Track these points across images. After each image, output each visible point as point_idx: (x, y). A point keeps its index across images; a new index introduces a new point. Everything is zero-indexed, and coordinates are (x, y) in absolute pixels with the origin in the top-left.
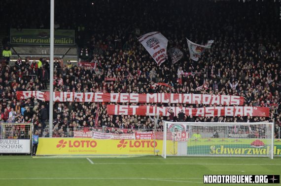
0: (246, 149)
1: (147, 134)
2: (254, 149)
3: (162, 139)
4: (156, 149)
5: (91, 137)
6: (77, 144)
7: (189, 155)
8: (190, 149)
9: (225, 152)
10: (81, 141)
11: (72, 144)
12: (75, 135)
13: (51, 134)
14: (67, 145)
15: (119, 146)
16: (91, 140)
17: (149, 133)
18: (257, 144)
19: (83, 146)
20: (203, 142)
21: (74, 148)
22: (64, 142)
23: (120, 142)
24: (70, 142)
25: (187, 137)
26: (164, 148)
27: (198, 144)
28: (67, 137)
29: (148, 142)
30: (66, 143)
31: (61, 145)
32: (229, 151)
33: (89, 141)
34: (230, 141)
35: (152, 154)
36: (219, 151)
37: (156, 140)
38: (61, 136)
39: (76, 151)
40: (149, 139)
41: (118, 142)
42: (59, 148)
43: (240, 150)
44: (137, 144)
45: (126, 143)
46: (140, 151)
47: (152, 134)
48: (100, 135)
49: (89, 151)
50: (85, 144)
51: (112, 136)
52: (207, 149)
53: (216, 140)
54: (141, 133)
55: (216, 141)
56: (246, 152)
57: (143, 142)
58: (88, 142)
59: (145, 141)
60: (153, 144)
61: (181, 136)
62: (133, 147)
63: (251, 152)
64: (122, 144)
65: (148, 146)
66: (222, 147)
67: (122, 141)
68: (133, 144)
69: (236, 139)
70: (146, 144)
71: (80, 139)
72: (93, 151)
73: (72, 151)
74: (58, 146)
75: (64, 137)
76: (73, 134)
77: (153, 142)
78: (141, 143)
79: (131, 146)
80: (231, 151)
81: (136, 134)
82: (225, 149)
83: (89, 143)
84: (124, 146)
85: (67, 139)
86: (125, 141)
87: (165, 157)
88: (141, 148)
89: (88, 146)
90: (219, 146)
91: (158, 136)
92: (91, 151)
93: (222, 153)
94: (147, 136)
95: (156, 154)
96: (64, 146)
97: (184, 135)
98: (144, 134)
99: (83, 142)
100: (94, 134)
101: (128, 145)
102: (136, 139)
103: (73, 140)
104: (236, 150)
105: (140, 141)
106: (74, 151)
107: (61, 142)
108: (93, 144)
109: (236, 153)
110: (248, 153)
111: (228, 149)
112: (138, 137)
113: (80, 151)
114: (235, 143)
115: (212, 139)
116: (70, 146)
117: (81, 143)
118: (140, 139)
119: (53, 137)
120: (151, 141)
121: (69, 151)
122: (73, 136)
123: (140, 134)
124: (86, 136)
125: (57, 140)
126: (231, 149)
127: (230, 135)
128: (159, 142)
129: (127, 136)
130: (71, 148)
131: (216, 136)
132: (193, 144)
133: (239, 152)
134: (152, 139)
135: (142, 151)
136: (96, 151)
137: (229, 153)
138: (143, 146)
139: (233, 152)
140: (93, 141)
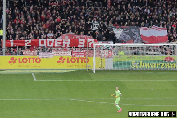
0: (160, 64)
1: (81, 52)
2: (166, 64)
3: (93, 56)
4: (88, 64)
5: (36, 55)
6: (25, 61)
7: (114, 69)
8: (115, 64)
9: (143, 67)
10: (28, 58)
11: (21, 61)
12: (24, 53)
13: (4, 53)
14: (17, 61)
15: (58, 62)
17: (82, 51)
18: (169, 60)
19: (30, 62)
20: (125, 59)
21: (22, 64)
22: (14, 59)
24: (19, 59)
25: (113, 54)
26: (94, 63)
27: (121, 60)
28: (17, 55)
29: (82, 59)
30: (16, 59)
31: (12, 61)
32: (146, 65)
33: (35, 58)
34: (147, 58)
35: (85, 68)
36: (138, 65)
37: (88, 57)
38: (12, 55)
39: (25, 66)
40: (83, 56)
41: (57, 59)
42: (11, 64)
43: (155, 64)
44: (73, 60)
45: (64, 59)
46: (75, 66)
47: (85, 53)
48: (44, 54)
49: (35, 66)
50: (32, 60)
52: (129, 64)
53: (136, 56)
54: (76, 51)
55: (136, 58)
57: (78, 59)
58: (33, 59)
59: (79, 58)
60: (86, 60)
61: (108, 54)
62: (70, 62)
63: (163, 67)
64: (61, 60)
65: (82, 62)
66: (141, 62)
68: (69, 61)
69: (151, 56)
70: (80, 60)
71: (27, 57)
72: (38, 66)
73: (21, 66)
74: (10, 62)
75: (15, 55)
76: (22, 52)
77: (86, 58)
78: (76, 60)
81: (72, 53)
82: (143, 64)
83: (35, 60)
84: (63, 62)
85: (16, 57)
87: (95, 72)
89: (33, 62)
90: (139, 62)
91: (90, 54)
92: (36, 66)
93: (140, 67)
94: (81, 54)
95: (88, 68)
96: (14, 62)
97: (110, 53)
98: (79, 53)
99: (30, 59)
100: (39, 53)
101: (66, 61)
102: (72, 56)
103: (22, 57)
104: (152, 65)
105: (75, 58)
106: (23, 66)
107: (12, 59)
108: (38, 60)
109: (152, 67)
110: (162, 67)
111: (146, 64)
112: (74, 54)
113: (27, 66)
114: (151, 59)
115: (133, 56)
116: (20, 62)
117: (28, 60)
118: (75, 56)
119: (6, 55)
120: (85, 57)
121: (19, 66)
122: (22, 54)
123: (75, 53)
124: (33, 54)
126: (148, 64)
127: (147, 53)
128: (90, 59)
130: (20, 64)
132: (118, 60)
133: (154, 66)
134: (85, 56)
135: (77, 66)
136: (40, 66)
137: (146, 67)
138: (78, 62)
139: (149, 67)
140: (38, 58)
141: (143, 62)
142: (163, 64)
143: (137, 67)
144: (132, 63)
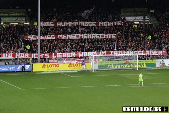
5: (57, 63)
6: (51, 66)
7: (99, 69)
8: (99, 66)
9: (114, 67)
11: (49, 66)
12: (50, 62)
13: (39, 62)
14: (46, 66)
15: (69, 66)
16: (57, 64)
18: (127, 63)
20: (104, 63)
21: (49, 68)
23: (69, 64)
24: (48, 65)
25: (98, 61)
30: (46, 65)
34: (116, 62)
41: (68, 65)
43: (120, 66)
44: (77, 65)
45: (72, 65)
46: (78, 68)
48: (61, 62)
49: (56, 69)
50: (54, 66)
51: (66, 62)
52: (106, 66)
54: (78, 60)
55: (110, 62)
56: (122, 67)
57: (79, 64)
58: (55, 65)
62: (75, 66)
65: (81, 66)
67: (70, 64)
69: (118, 61)
71: (52, 64)
74: (43, 67)
75: (45, 63)
79: (74, 66)
80: (116, 67)
81: (76, 61)
84: (71, 66)
85: (46, 64)
86: (71, 64)
87: (93, 71)
88: (78, 67)
89: (55, 67)
90: (111, 65)
93: (112, 68)
94: (81, 61)
97: (96, 60)
99: (53, 65)
101: (73, 66)
102: (76, 63)
103: (49, 64)
105: (78, 63)
107: (44, 65)
108: (58, 66)
109: (118, 67)
112: (77, 62)
113: (52, 69)
114: (118, 63)
115: (108, 62)
116: (48, 67)
119: (40, 63)
121: (48, 69)
122: (49, 62)
124: (55, 62)
125: (42, 64)
126: (116, 66)
127: (116, 59)
129: (72, 62)
131: (110, 60)
132: (100, 64)
133: (119, 67)
135: (79, 68)
136: (59, 69)
137: (115, 67)
138: (79, 66)
139: (117, 67)
140: (57, 65)
141: (114, 65)
142: (124, 66)
143: (110, 68)
144: (108, 65)
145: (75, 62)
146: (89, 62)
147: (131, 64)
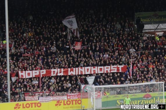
0: (140, 101)
1: (75, 95)
2: (145, 101)
5: (37, 100)
6: (28, 106)
7: (103, 108)
8: (104, 103)
11: (25, 106)
12: (26, 99)
13: (9, 100)
14: (21, 107)
15: (56, 105)
17: (76, 94)
18: (147, 97)
19: (32, 107)
20: (112, 98)
21: (26, 109)
24: (23, 104)
25: (101, 95)
27: (109, 100)
28: (20, 101)
29: (76, 101)
30: (20, 105)
31: (17, 107)
33: (36, 103)
36: (123, 103)
40: (76, 98)
41: (55, 102)
43: (136, 102)
44: (69, 103)
46: (71, 107)
47: (78, 95)
48: (44, 99)
51: (51, 98)
52: (115, 102)
54: (71, 94)
56: (140, 103)
59: (73, 100)
60: (79, 102)
62: (66, 105)
63: (143, 103)
64: (58, 103)
65: (76, 104)
67: (58, 101)
68: (65, 103)
69: (133, 94)
70: (74, 102)
71: (30, 102)
74: (15, 108)
78: (71, 102)
81: (68, 96)
84: (60, 105)
86: (60, 101)
89: (35, 107)
90: (123, 100)
94: (75, 97)
96: (19, 108)
97: (99, 94)
98: (73, 95)
99: (32, 104)
100: (39, 99)
101: (62, 104)
102: (68, 99)
103: (25, 103)
104: (134, 102)
107: (17, 105)
108: (39, 105)
112: (69, 97)
114: (133, 97)
116: (23, 107)
118: (70, 99)
119: (11, 101)
120: (78, 99)
122: (24, 100)
123: (70, 96)
124: (34, 99)
128: (83, 100)
129: (61, 98)
132: (106, 100)
134: (78, 98)
138: (73, 104)
140: (39, 103)
142: (143, 101)
144: (118, 101)
145: (65, 98)
146: (87, 98)
147: (154, 98)
